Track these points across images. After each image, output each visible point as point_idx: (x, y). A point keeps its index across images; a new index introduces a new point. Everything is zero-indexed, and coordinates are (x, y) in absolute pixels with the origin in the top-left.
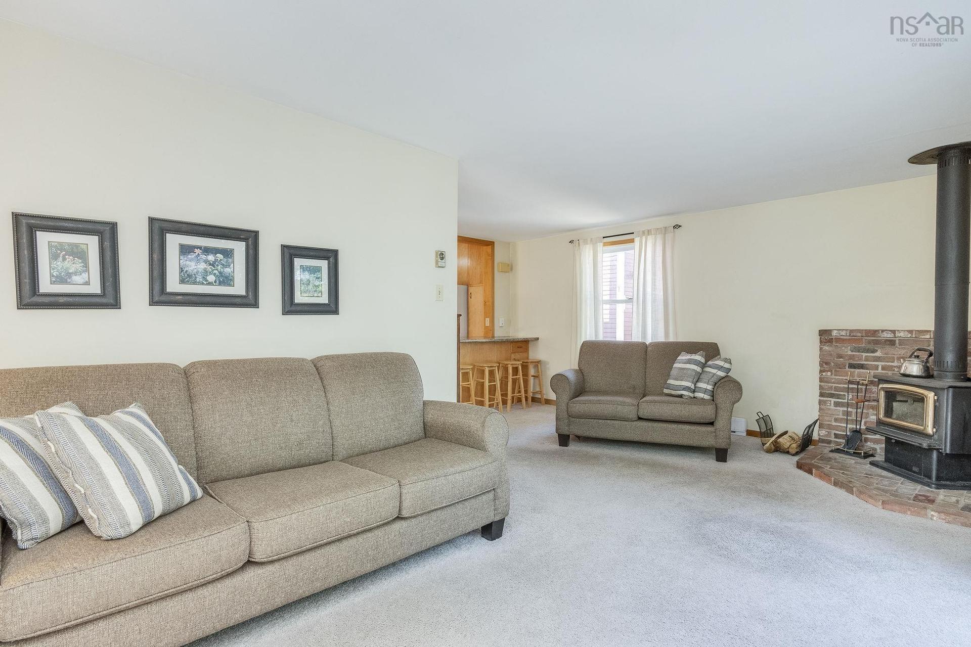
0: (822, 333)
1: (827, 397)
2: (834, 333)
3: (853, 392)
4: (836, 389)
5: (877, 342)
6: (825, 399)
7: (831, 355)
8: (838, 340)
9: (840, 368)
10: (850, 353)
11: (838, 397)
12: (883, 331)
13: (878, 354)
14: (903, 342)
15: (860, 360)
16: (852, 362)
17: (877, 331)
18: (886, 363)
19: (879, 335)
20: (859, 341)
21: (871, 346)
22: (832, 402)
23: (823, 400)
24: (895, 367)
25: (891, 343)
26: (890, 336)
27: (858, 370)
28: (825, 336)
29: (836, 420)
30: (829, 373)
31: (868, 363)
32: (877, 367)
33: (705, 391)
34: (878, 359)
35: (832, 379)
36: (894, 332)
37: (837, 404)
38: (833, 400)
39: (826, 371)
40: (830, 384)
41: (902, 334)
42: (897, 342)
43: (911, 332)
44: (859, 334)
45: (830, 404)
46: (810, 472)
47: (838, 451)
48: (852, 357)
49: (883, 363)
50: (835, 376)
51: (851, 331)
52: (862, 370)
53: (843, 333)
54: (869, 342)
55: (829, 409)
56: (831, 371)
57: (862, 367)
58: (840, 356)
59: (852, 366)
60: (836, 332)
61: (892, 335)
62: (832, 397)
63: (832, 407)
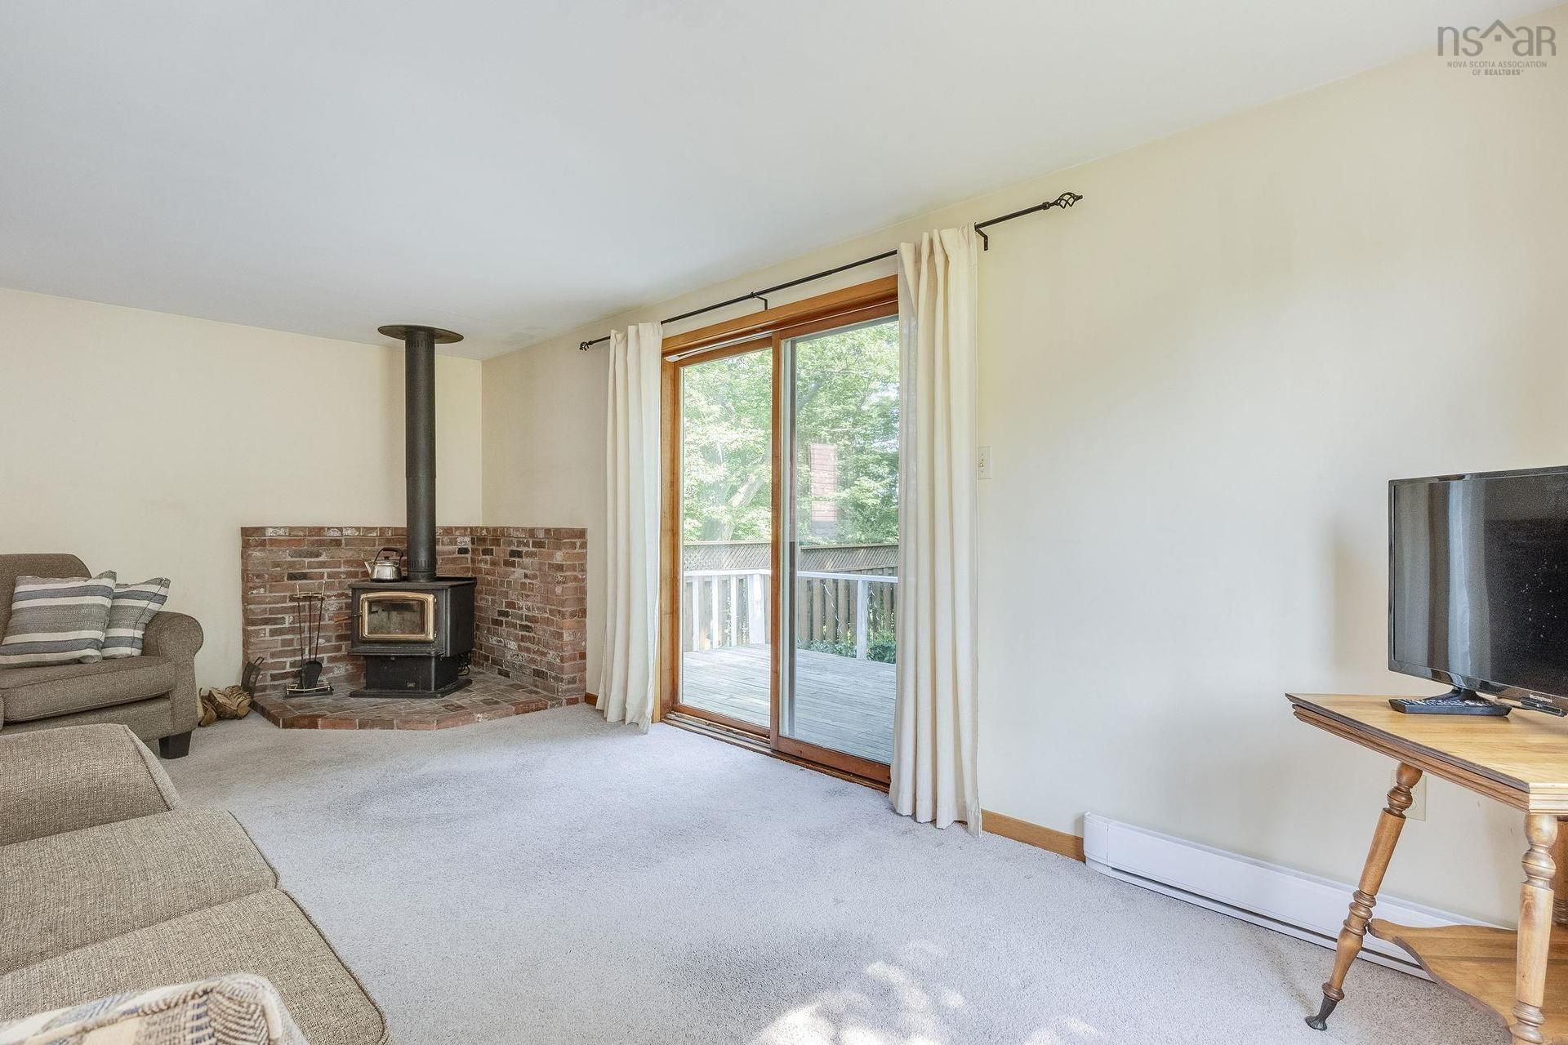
0: (246, 532)
1: (260, 625)
2: (269, 532)
3: (294, 613)
4: (272, 611)
5: (321, 543)
6: (257, 628)
7: (264, 564)
8: (273, 542)
9: (276, 581)
10: (289, 559)
11: (274, 621)
12: (329, 528)
13: (323, 558)
14: (350, 541)
15: (304, 567)
16: (291, 571)
17: (323, 528)
18: (332, 570)
19: (325, 534)
20: (299, 542)
21: (315, 549)
22: (267, 631)
23: (256, 630)
24: (342, 573)
25: (337, 543)
26: (336, 534)
27: (300, 582)
28: (251, 537)
29: (273, 655)
30: (262, 590)
31: (312, 570)
32: (321, 576)
33: (131, 642)
34: (323, 565)
35: (267, 597)
36: (340, 529)
37: (273, 633)
38: (268, 628)
39: (258, 587)
40: (263, 606)
41: (349, 532)
42: (343, 542)
43: (358, 529)
44: (302, 534)
45: (265, 634)
46: (315, 726)
47: (294, 694)
48: (292, 565)
49: (329, 570)
50: (270, 592)
51: (291, 529)
52: (304, 581)
53: (281, 532)
54: (313, 543)
55: (264, 641)
56: (264, 587)
57: (304, 576)
58: (276, 565)
59: (292, 577)
60: (271, 530)
61: (339, 534)
62: (266, 624)
63: (268, 638)
